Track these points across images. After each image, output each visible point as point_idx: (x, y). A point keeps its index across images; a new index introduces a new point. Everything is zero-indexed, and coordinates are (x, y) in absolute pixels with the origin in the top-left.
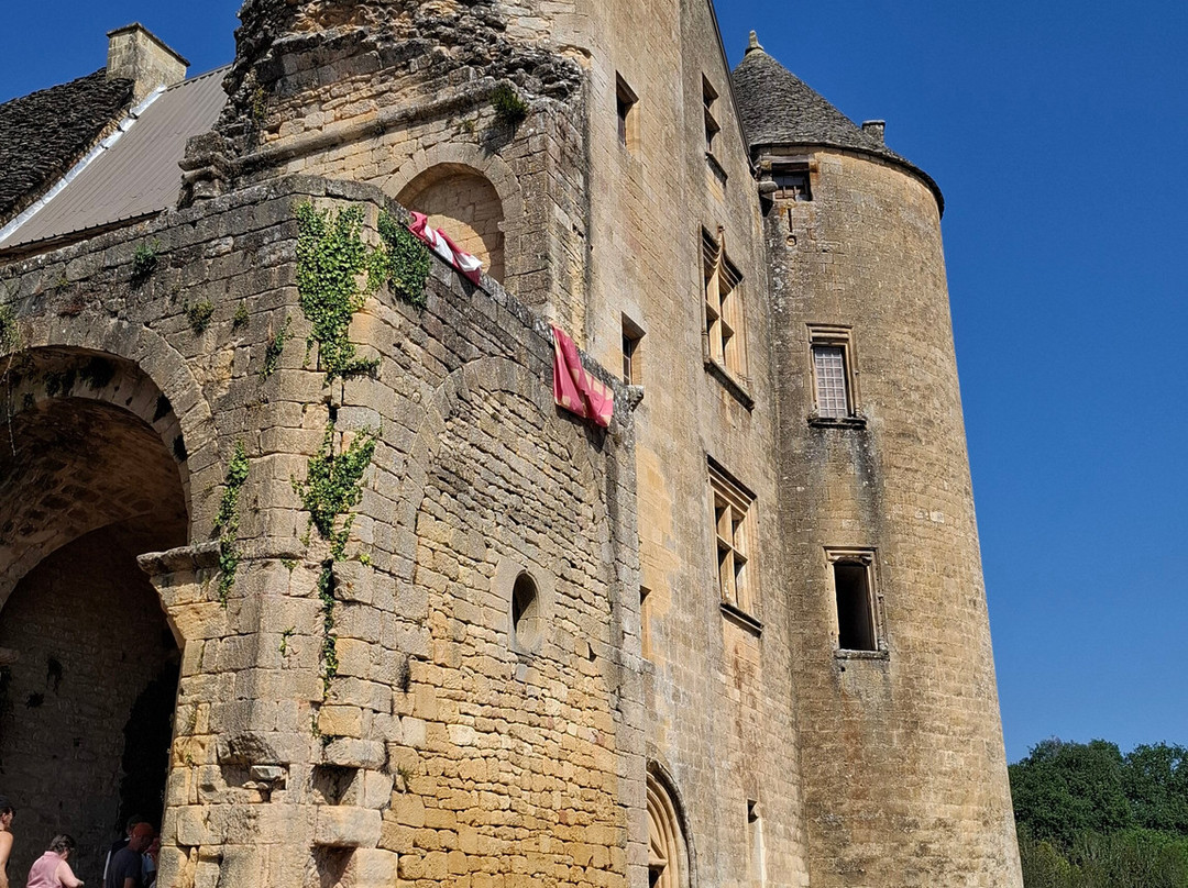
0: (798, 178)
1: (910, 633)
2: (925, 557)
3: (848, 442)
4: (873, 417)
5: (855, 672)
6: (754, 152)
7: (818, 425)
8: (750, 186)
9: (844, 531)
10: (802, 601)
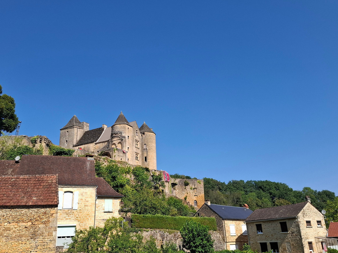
0: (144, 134)
1: (149, 161)
2: (150, 156)
3: (146, 150)
4: (147, 148)
5: (145, 163)
6: (141, 133)
7: (144, 149)
8: (140, 135)
9: (145, 155)
10: (143, 159)
